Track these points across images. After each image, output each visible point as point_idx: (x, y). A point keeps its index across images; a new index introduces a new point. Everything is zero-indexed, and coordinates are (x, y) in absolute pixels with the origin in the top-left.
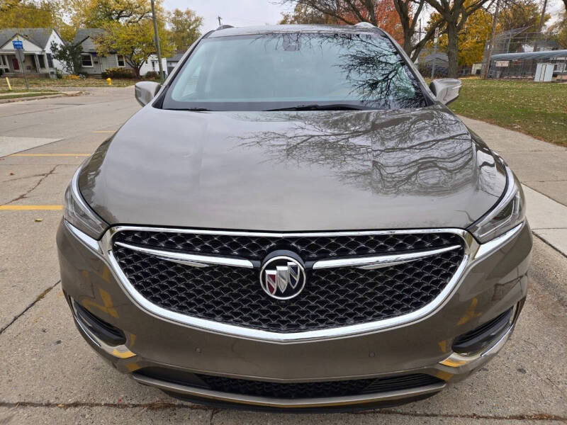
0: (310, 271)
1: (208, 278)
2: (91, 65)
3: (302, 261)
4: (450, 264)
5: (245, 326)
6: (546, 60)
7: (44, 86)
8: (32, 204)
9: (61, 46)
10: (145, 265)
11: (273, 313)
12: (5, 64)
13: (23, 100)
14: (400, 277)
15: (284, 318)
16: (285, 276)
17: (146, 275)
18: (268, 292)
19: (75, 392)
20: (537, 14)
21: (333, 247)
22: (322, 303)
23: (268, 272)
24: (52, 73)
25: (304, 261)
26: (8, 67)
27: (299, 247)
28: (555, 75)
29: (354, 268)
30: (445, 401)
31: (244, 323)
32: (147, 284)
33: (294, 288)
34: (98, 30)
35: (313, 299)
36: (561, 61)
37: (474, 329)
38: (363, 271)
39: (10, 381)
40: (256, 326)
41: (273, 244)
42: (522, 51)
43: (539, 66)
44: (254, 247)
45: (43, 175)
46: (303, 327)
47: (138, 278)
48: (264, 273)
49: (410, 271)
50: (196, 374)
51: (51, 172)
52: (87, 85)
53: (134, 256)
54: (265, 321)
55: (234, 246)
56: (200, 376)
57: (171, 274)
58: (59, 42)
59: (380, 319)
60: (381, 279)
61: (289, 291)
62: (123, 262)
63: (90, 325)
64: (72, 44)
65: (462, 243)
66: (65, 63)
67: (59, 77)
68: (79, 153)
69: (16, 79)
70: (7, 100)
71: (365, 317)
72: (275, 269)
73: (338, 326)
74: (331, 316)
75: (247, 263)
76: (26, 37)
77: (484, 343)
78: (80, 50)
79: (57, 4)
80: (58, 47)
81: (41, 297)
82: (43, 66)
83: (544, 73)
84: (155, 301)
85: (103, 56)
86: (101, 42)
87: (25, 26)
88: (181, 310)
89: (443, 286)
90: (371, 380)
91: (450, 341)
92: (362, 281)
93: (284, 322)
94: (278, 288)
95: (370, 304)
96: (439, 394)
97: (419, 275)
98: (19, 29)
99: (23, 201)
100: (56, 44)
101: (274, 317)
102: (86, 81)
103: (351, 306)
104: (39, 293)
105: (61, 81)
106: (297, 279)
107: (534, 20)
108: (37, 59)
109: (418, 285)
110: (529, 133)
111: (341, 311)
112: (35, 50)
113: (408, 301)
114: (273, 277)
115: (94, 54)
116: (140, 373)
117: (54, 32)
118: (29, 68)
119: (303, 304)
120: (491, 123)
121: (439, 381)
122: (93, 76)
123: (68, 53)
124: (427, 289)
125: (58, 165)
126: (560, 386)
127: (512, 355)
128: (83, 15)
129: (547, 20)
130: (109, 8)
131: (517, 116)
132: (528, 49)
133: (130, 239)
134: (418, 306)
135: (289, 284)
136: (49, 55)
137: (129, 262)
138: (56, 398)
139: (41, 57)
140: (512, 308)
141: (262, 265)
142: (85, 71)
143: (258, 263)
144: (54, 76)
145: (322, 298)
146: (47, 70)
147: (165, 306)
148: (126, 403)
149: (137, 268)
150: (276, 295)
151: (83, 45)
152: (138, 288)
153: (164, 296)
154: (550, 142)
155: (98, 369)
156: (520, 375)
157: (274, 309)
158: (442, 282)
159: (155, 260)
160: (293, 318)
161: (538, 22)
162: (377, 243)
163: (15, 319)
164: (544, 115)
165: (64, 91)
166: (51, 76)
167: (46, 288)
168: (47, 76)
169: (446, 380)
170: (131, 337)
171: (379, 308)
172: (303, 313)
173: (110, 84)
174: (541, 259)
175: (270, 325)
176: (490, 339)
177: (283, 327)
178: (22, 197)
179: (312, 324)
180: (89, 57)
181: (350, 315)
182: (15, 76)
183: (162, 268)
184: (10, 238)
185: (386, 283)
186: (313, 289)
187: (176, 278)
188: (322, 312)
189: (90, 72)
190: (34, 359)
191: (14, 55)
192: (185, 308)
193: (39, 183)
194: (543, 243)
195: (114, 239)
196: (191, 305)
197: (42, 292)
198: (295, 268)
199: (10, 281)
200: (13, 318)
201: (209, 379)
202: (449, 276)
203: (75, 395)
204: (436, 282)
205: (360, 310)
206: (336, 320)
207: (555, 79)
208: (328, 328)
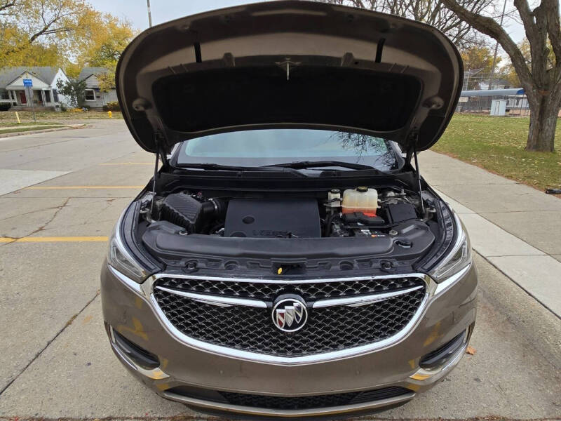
0: (310, 309)
1: (229, 315)
2: (93, 99)
3: (304, 302)
4: (415, 300)
5: (259, 352)
6: (499, 97)
7: (50, 118)
8: (51, 236)
9: (67, 83)
10: (179, 304)
11: (281, 342)
12: (13, 98)
13: (31, 133)
14: (378, 312)
15: (289, 346)
16: (291, 313)
17: (180, 312)
18: (278, 326)
19: (108, 407)
20: (489, 57)
21: (328, 289)
22: (320, 333)
23: (278, 311)
24: (57, 106)
25: (306, 301)
26: (16, 101)
27: (302, 291)
28: (507, 110)
29: (345, 306)
30: (416, 408)
31: (259, 350)
32: (180, 320)
33: (298, 322)
34: (102, 68)
35: (312, 330)
36: (512, 98)
37: (435, 349)
38: (350, 308)
39: (51, 399)
40: (269, 352)
41: (282, 288)
42: (479, 88)
43: (494, 102)
44: (266, 291)
45: (58, 208)
46: (305, 352)
47: (173, 315)
48: (275, 312)
49: (386, 307)
50: (219, 392)
51: (64, 205)
52: (89, 118)
53: (170, 298)
54: (275, 348)
55: (251, 290)
56: (221, 392)
57: (200, 312)
58: (65, 79)
59: (364, 345)
60: (364, 314)
61: (294, 325)
62: (162, 302)
63: (129, 352)
64: (77, 81)
65: (424, 284)
66: (70, 97)
67: (64, 110)
68: (88, 185)
69: (24, 112)
70: (17, 133)
71: (352, 344)
72: (284, 308)
73: (331, 351)
74: (327, 343)
75: (261, 304)
76: (33, 74)
77: (444, 360)
78: (84, 86)
79: (65, 47)
80: (63, 83)
81: (69, 324)
82: (48, 100)
83: (498, 108)
84: (187, 333)
85: (105, 92)
86: (103, 80)
87: (35, 65)
88: (208, 340)
89: (411, 317)
90: (357, 393)
91: (418, 359)
92: (350, 315)
93: (289, 349)
94: (286, 323)
95: (356, 333)
96: (411, 402)
97: (392, 310)
98: (28, 67)
99: (43, 233)
100: (62, 81)
101: (282, 345)
102: (89, 114)
103: (342, 335)
104: (67, 320)
105: (66, 114)
106: (301, 315)
107: (488, 62)
108: (43, 94)
109: (392, 317)
110: (485, 167)
111: (334, 339)
112: (42, 86)
113: (384, 330)
114: (282, 315)
115: (97, 89)
116: (170, 391)
117: (60, 71)
118: (35, 102)
119: (305, 334)
120: (454, 157)
121: (410, 392)
122: (96, 109)
123: (73, 89)
124: (398, 320)
125: (70, 198)
126: (507, 392)
127: (470, 366)
128: (88, 56)
129: (498, 62)
130: (112, 49)
131: (475, 150)
132: (484, 87)
133: (167, 284)
134: (392, 333)
135: (294, 320)
136: (55, 91)
137: (166, 302)
138: (92, 413)
139: (47, 92)
140: (465, 330)
141: (274, 306)
142: (88, 104)
143: (270, 304)
144: (59, 109)
145: (320, 330)
146: (53, 104)
147: (195, 337)
148: (152, 416)
149: (173, 307)
150: (284, 328)
151: (87, 82)
152: (173, 322)
153: (194, 329)
154: (502, 175)
155: (125, 387)
156: (476, 383)
157: (282, 338)
158: (410, 314)
159: (188, 301)
160: (297, 345)
161: (491, 64)
162: (361, 286)
163: (48, 344)
164: (497, 149)
165: (69, 123)
166: (56, 109)
167: (73, 316)
168: (52, 109)
169: (415, 390)
170: (164, 362)
171: (363, 336)
172: (305, 341)
173: (111, 116)
174: (493, 283)
175: (278, 351)
176: (448, 356)
177: (289, 353)
178: (41, 229)
179: (312, 350)
180: (92, 93)
181: (341, 342)
182: (23, 109)
183: (194, 307)
184: (35, 268)
185: (368, 317)
186: (312, 322)
187: (197, 310)
188: (319, 340)
189: (91, 105)
190: (69, 380)
191: (23, 91)
192: (211, 338)
193: (55, 216)
194: (494, 269)
195: (155, 284)
196: (216, 336)
197: (69, 319)
198: (299, 308)
199: (40, 309)
200: (47, 343)
201: (228, 395)
202: (415, 309)
203: (109, 410)
204: (406, 315)
205: (349, 338)
206: (331, 346)
207: (508, 113)
208: (324, 353)
